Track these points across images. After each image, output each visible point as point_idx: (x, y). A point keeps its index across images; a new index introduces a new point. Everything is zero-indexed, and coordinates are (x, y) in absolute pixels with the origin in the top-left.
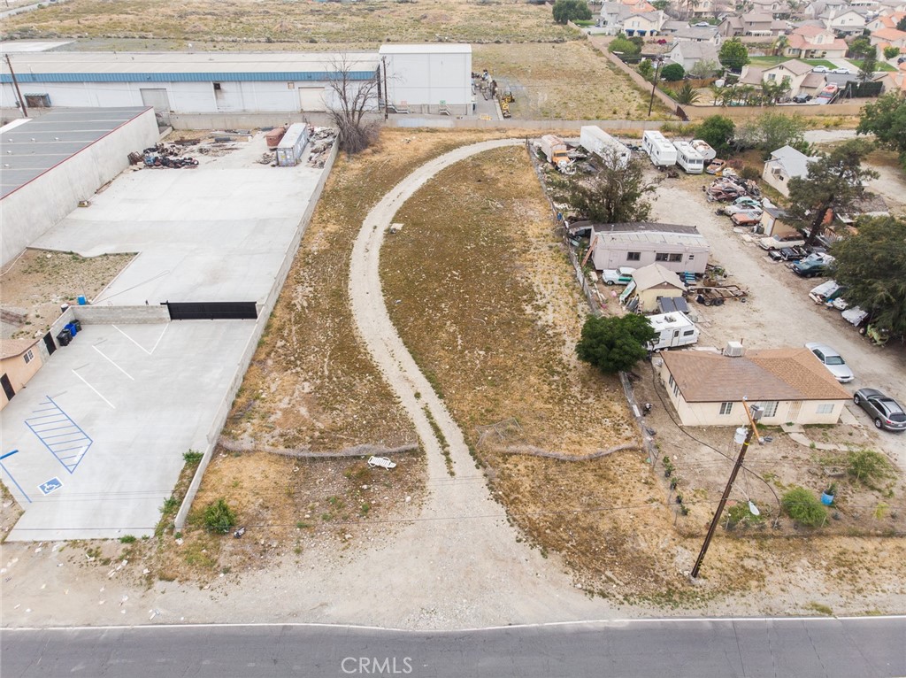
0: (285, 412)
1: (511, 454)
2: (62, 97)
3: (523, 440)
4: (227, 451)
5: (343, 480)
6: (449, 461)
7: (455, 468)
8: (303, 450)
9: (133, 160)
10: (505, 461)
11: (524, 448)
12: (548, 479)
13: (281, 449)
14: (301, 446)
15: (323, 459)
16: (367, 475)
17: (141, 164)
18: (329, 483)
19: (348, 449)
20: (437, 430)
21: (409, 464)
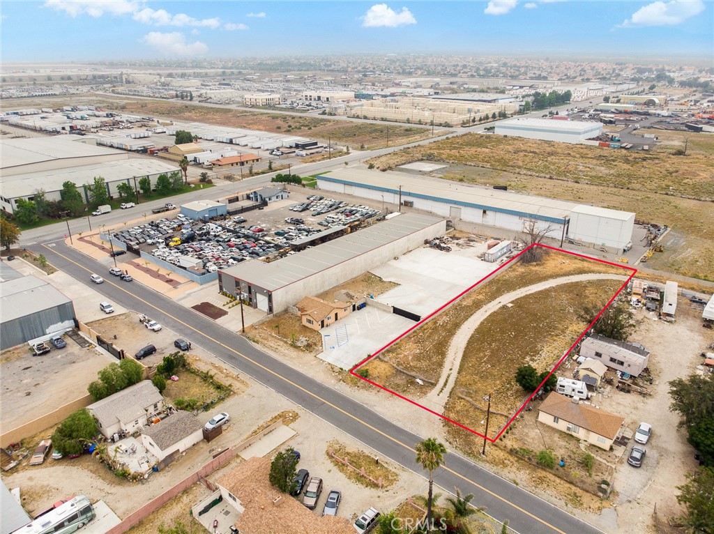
0: (405, 356)
1: (462, 398)
2: (418, 203)
3: (472, 397)
4: (380, 359)
5: (405, 381)
6: (441, 391)
7: (441, 394)
8: (400, 368)
9: (426, 242)
10: (458, 399)
11: (468, 399)
12: (467, 410)
13: (395, 365)
14: (401, 367)
15: (404, 373)
16: (413, 383)
17: (428, 245)
18: (400, 380)
19: (413, 374)
20: (447, 381)
21: (427, 387)
